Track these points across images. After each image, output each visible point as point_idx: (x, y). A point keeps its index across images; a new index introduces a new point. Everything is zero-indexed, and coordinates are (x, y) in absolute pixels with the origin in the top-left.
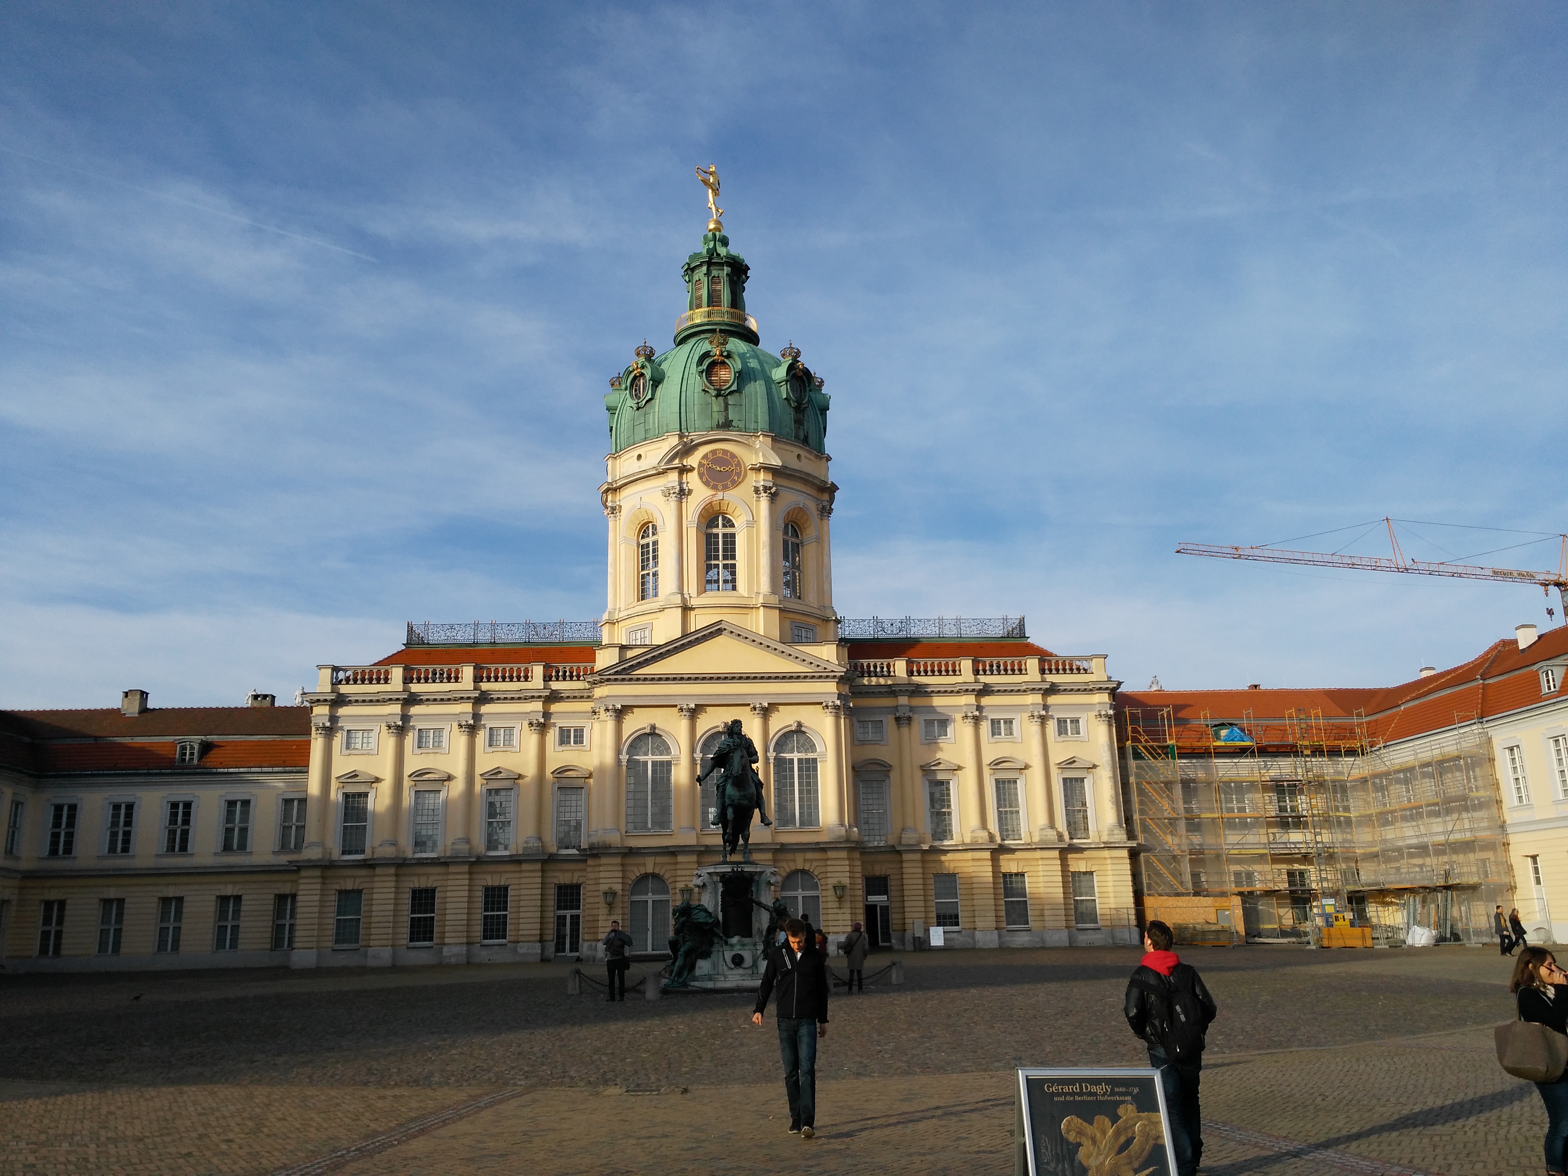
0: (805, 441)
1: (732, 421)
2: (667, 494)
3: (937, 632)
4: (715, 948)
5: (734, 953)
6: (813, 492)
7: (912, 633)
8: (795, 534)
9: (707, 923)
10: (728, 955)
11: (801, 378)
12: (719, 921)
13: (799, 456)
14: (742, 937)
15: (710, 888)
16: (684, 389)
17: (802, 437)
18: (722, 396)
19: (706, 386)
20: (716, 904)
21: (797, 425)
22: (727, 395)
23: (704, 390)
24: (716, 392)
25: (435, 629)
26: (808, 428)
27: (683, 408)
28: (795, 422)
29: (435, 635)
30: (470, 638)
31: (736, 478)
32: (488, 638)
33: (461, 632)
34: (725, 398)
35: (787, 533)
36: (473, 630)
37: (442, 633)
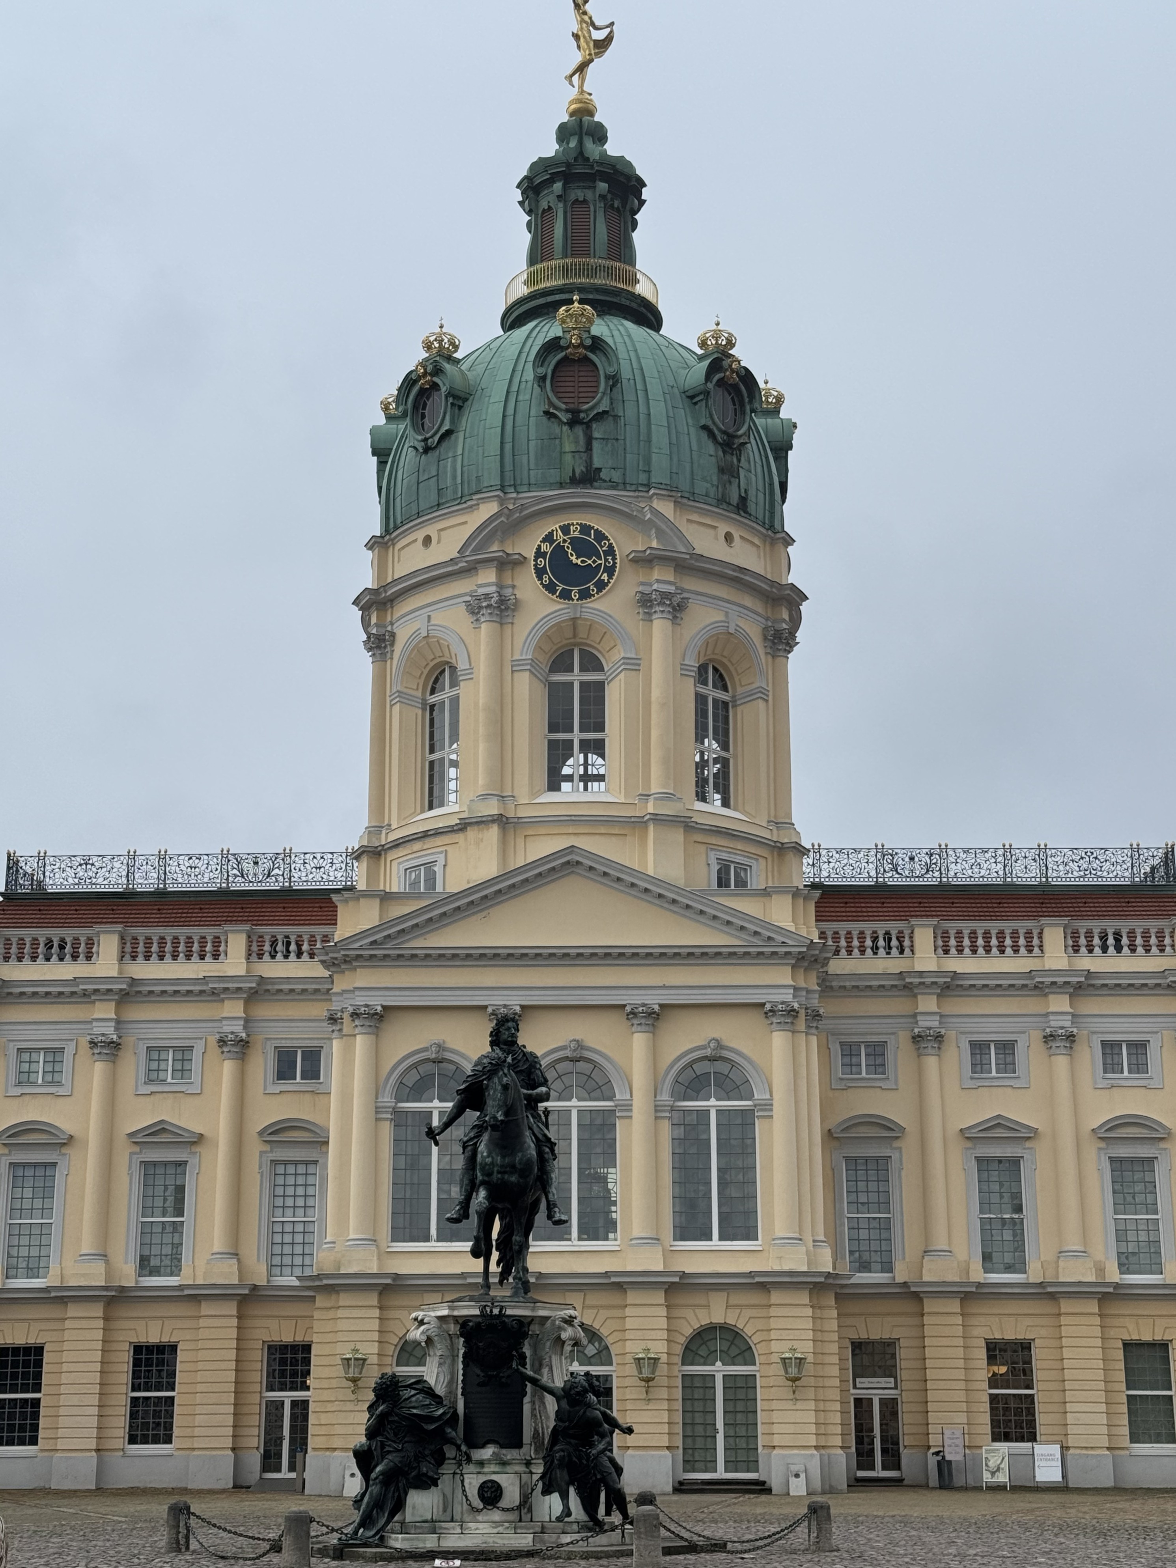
0: (742, 506)
1: (599, 470)
2: (474, 609)
3: (1001, 873)
4: (448, 1468)
5: (483, 1479)
6: (758, 606)
7: (952, 874)
8: (722, 683)
9: (430, 1419)
10: (473, 1482)
11: (735, 387)
12: (455, 1414)
13: (728, 538)
14: (502, 1447)
15: (439, 1349)
16: (510, 410)
17: (735, 500)
18: (584, 423)
19: (551, 404)
20: (452, 1381)
21: (726, 477)
22: (591, 420)
23: (547, 413)
24: (569, 416)
25: (58, 865)
26: (748, 480)
27: (508, 447)
28: (721, 470)
29: (57, 875)
30: (120, 882)
31: (605, 577)
32: (152, 881)
33: (104, 870)
34: (588, 425)
35: (705, 683)
36: (125, 867)
37: (70, 872)
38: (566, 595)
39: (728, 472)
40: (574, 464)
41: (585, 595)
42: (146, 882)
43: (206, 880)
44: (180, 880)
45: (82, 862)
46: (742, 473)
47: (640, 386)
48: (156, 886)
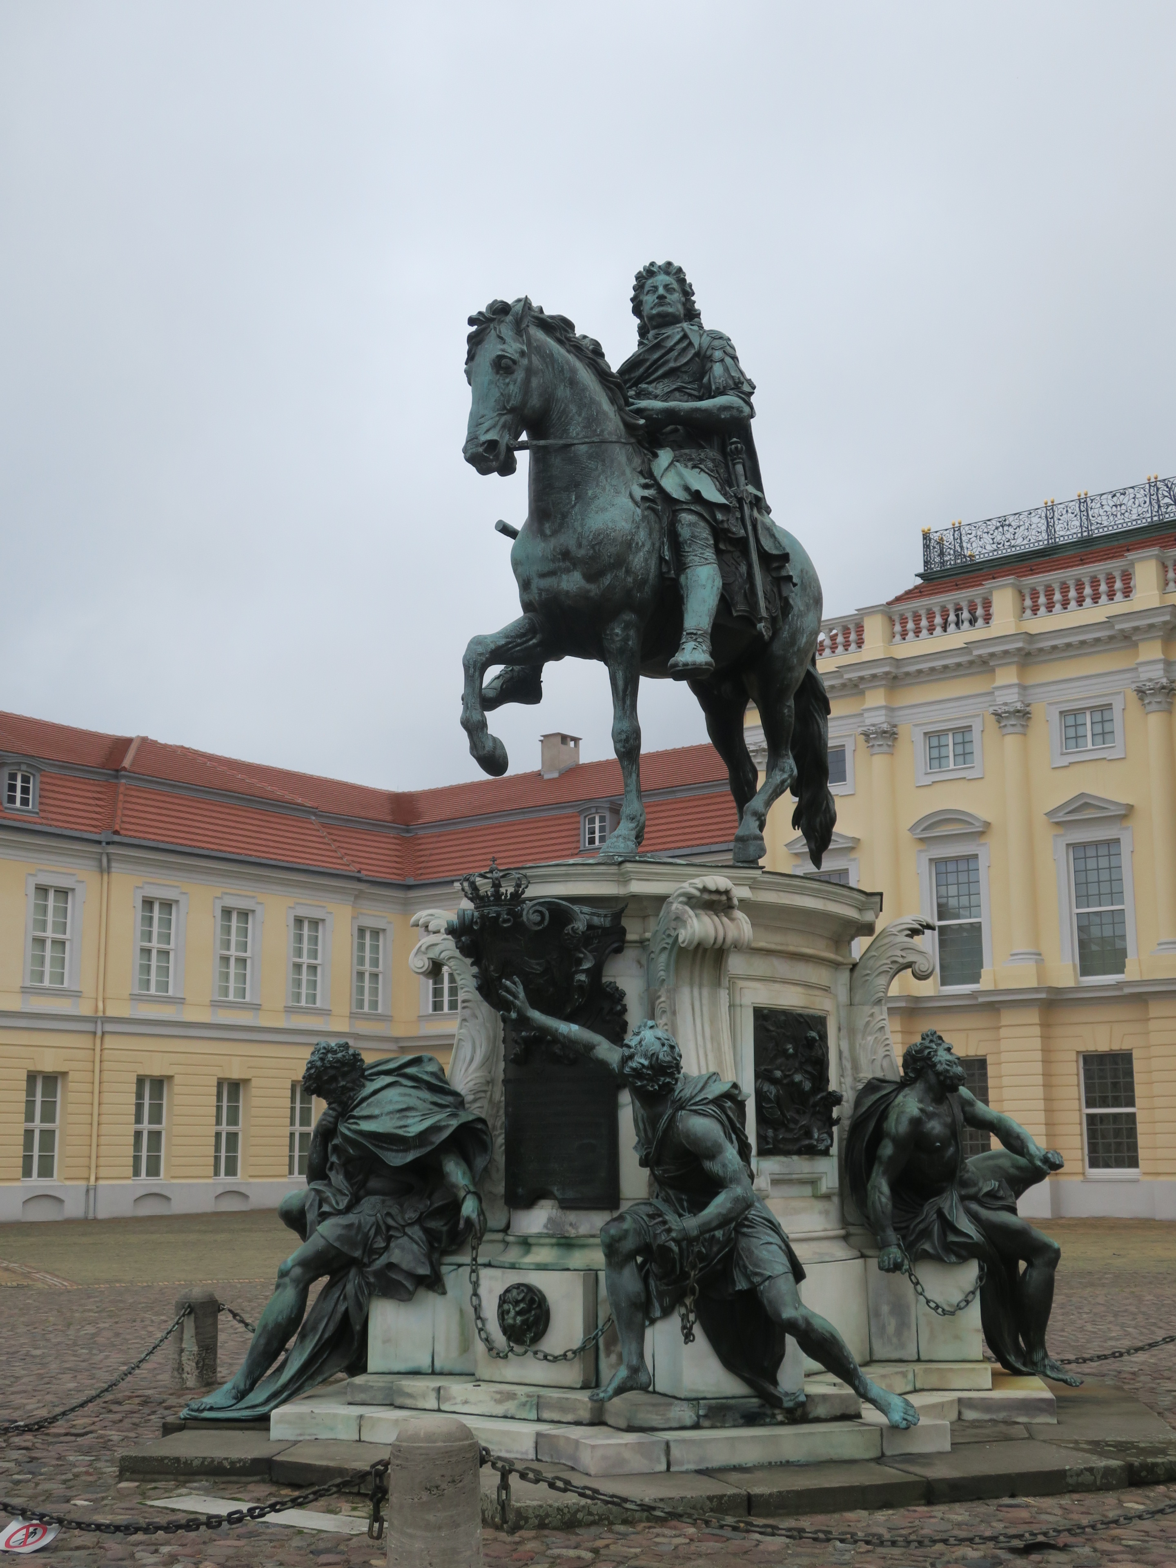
5: (517, 1280)
25: (974, 533)
29: (974, 545)
30: (1040, 538)
32: (1075, 531)
33: (1022, 528)
36: (1044, 521)
37: (987, 538)
42: (1068, 533)
43: (1134, 517)
44: (1105, 523)
45: (999, 524)
48: (1079, 535)
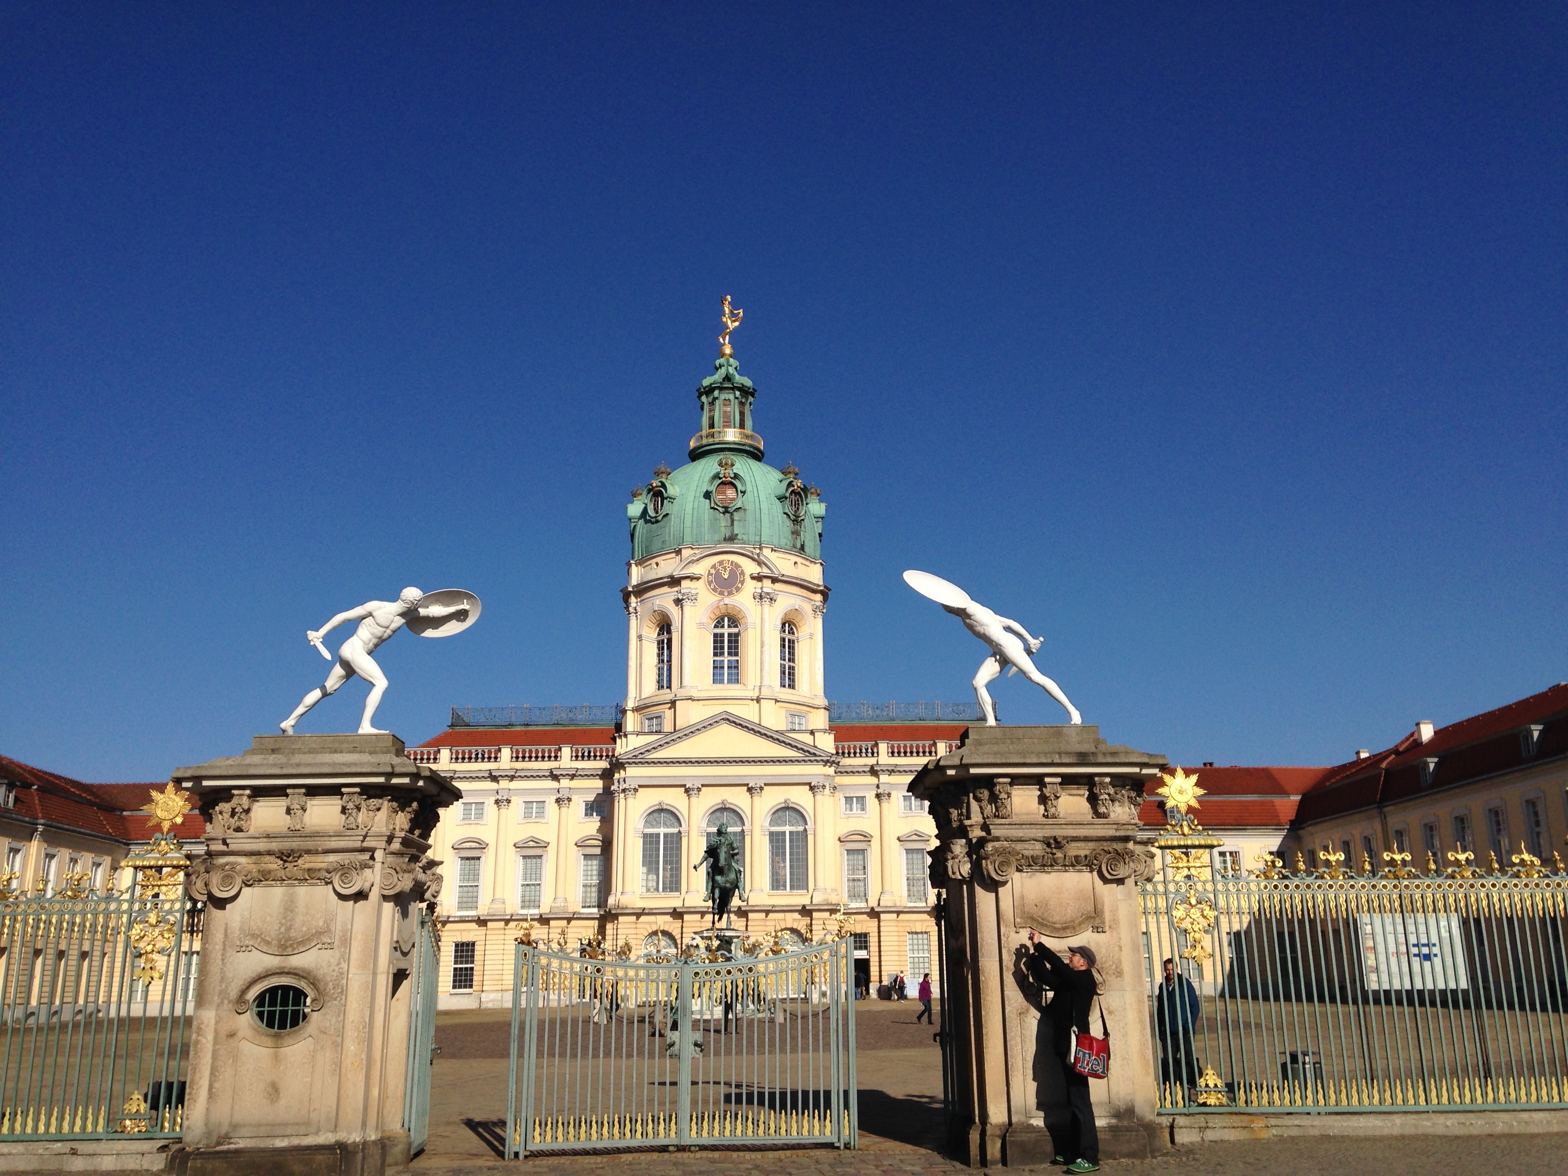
0: (802, 548)
1: (737, 535)
2: (679, 599)
3: (918, 715)
6: (808, 595)
8: (791, 632)
13: (795, 563)
16: (696, 506)
17: (799, 546)
18: (730, 512)
19: (715, 503)
21: (795, 536)
22: (733, 511)
23: (713, 508)
24: (723, 509)
26: (805, 537)
27: (695, 524)
28: (793, 533)
29: (476, 718)
30: (506, 720)
31: (740, 585)
32: (522, 720)
33: (499, 715)
34: (732, 514)
35: (784, 631)
37: (482, 716)
38: (721, 593)
39: (796, 533)
40: (725, 532)
41: (730, 593)
42: (519, 720)
43: (547, 719)
44: (535, 720)
45: (489, 709)
46: (802, 533)
47: (756, 494)
48: (523, 722)
